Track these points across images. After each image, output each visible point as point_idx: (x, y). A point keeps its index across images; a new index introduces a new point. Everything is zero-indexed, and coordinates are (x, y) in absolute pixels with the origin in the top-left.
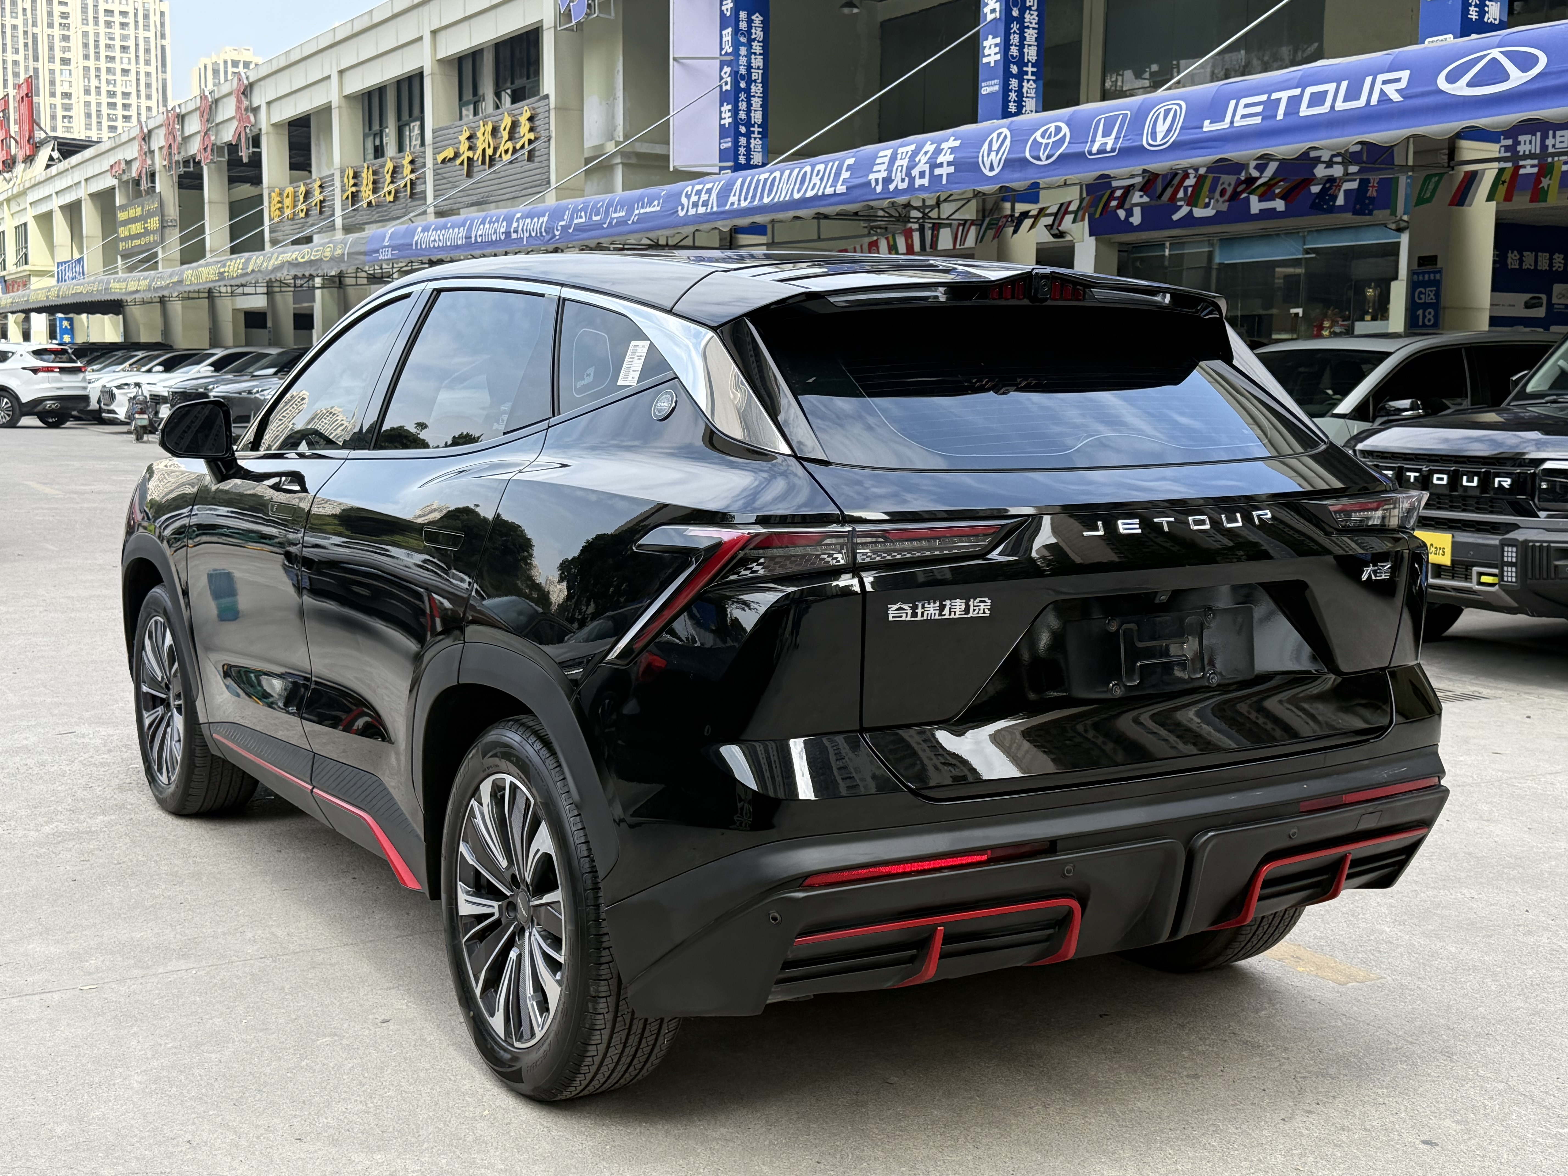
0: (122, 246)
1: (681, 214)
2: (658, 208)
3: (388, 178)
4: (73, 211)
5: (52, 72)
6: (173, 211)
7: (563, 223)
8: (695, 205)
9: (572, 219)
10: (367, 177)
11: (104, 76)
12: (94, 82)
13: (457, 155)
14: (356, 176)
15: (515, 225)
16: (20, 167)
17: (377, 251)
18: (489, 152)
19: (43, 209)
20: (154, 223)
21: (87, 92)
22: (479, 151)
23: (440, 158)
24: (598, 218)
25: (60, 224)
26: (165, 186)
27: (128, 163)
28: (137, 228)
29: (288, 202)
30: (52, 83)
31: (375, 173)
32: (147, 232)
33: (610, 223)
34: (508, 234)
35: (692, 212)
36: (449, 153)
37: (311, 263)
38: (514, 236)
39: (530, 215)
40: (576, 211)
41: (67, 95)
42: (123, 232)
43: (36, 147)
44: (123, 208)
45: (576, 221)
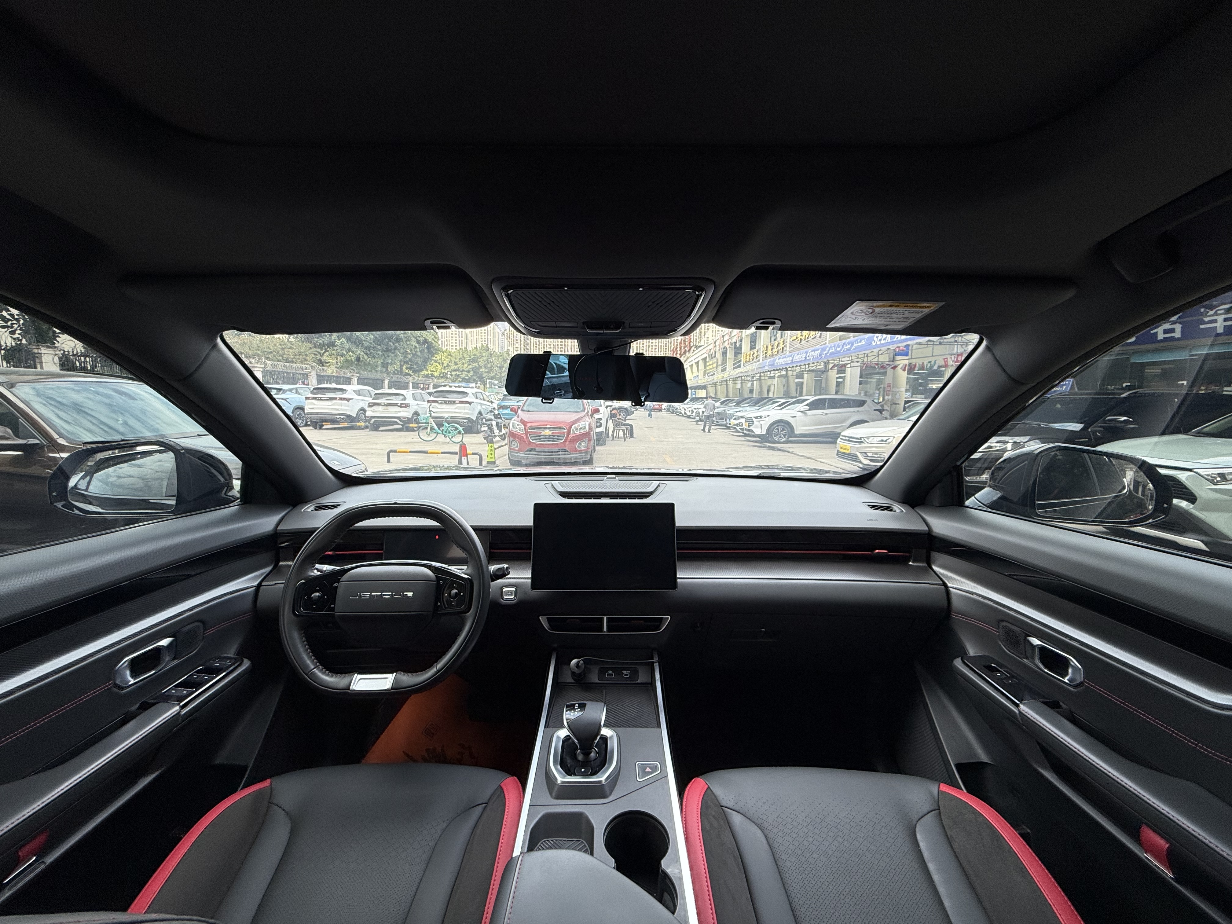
0: (707, 372)
1: (874, 344)
2: (864, 343)
3: (776, 347)
4: (698, 363)
5: (705, 332)
6: (720, 362)
7: (826, 352)
8: (880, 340)
9: (829, 350)
10: (770, 347)
11: (717, 332)
12: (714, 334)
13: (797, 338)
14: (767, 347)
15: (808, 354)
16: (687, 353)
17: (764, 367)
18: (807, 336)
19: (691, 364)
20: (715, 365)
21: (712, 336)
22: (804, 337)
23: (791, 340)
24: (839, 349)
25: (695, 367)
26: (719, 356)
27: (710, 350)
28: (711, 367)
29: (748, 357)
30: (705, 335)
31: (772, 346)
32: (713, 368)
33: (844, 351)
34: (806, 358)
35: (879, 343)
36: (795, 338)
37: (746, 372)
38: (808, 358)
39: (814, 351)
40: (831, 347)
41: (708, 338)
42: (708, 368)
43: (691, 348)
44: (708, 362)
45: (830, 351)
